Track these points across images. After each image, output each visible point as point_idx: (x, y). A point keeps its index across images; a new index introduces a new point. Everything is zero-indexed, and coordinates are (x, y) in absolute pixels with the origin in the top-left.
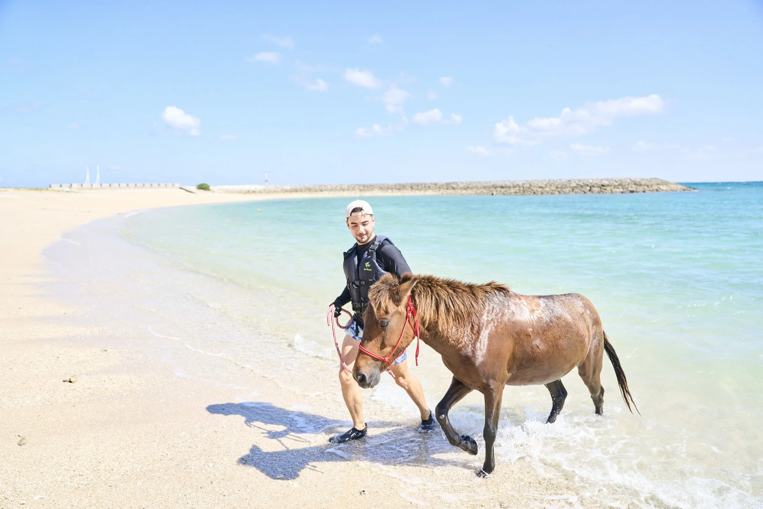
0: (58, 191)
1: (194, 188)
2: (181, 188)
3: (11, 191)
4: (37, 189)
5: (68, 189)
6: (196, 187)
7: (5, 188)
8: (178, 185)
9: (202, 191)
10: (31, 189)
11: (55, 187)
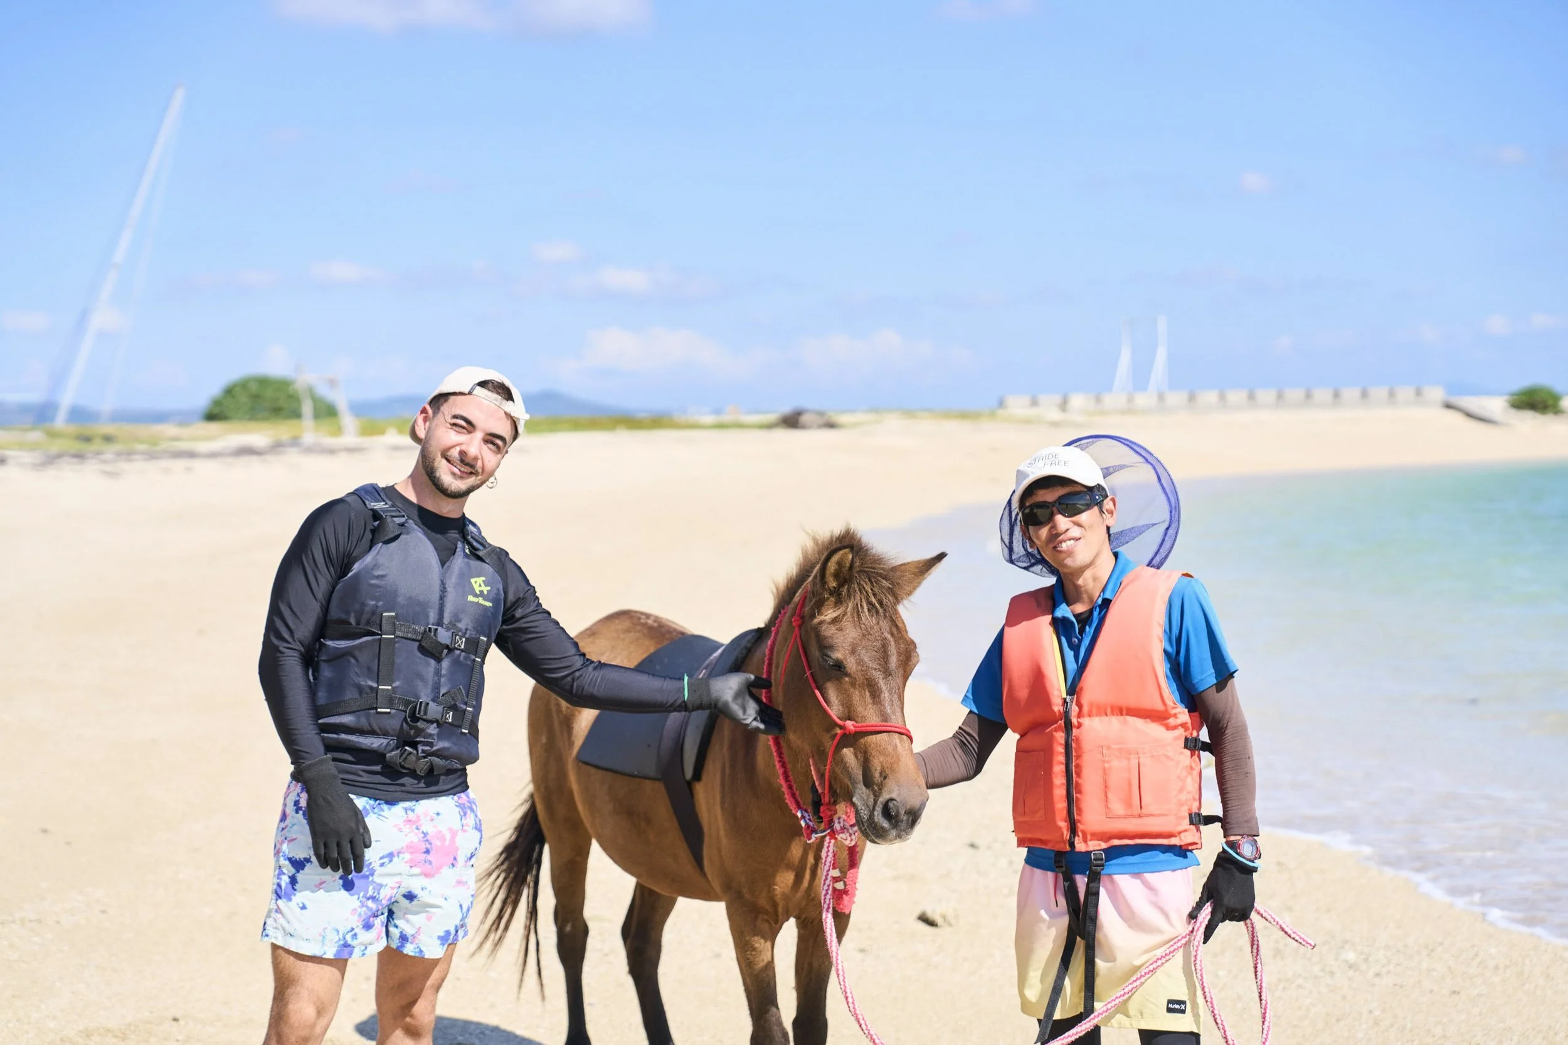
0: (1027, 421)
1: (1496, 406)
2: (1449, 406)
3: (893, 422)
4: (964, 415)
5: (1055, 415)
6: (1506, 397)
7: (875, 410)
8: (1437, 394)
9: (1529, 416)
10: (948, 414)
11: (1018, 406)
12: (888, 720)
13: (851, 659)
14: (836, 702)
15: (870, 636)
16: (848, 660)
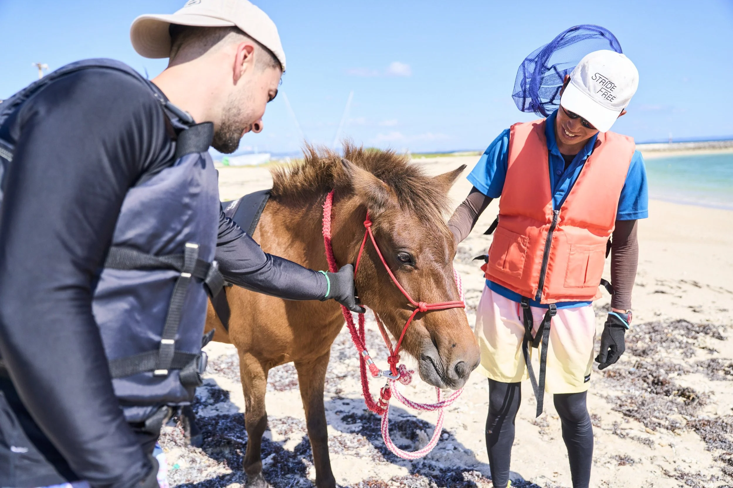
12: (449, 300)
13: (420, 256)
14: (409, 288)
15: (430, 236)
16: (418, 257)
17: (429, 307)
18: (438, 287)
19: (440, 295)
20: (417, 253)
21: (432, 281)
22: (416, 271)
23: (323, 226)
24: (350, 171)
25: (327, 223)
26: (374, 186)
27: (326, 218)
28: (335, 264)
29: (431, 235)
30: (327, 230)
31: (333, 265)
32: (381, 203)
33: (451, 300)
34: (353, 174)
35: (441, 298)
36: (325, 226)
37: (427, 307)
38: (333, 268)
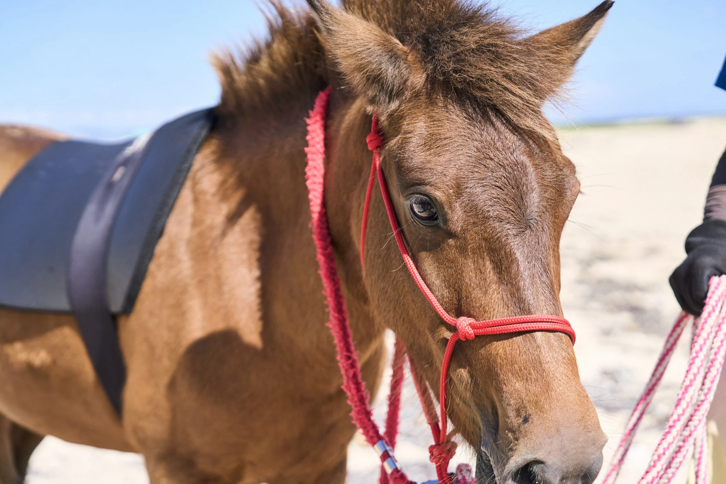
12: (525, 310)
13: (457, 205)
14: (437, 282)
15: (489, 161)
16: (450, 207)
17: (480, 328)
18: (501, 281)
19: (505, 299)
20: (448, 196)
21: (489, 265)
22: (451, 242)
23: (306, 164)
24: (326, 18)
25: (315, 157)
26: (378, 50)
27: (313, 146)
28: (330, 249)
29: (491, 159)
30: (316, 172)
31: (325, 248)
32: (393, 89)
33: (530, 313)
34: (332, 25)
35: (506, 307)
36: (310, 163)
37: (473, 327)
38: (324, 255)
